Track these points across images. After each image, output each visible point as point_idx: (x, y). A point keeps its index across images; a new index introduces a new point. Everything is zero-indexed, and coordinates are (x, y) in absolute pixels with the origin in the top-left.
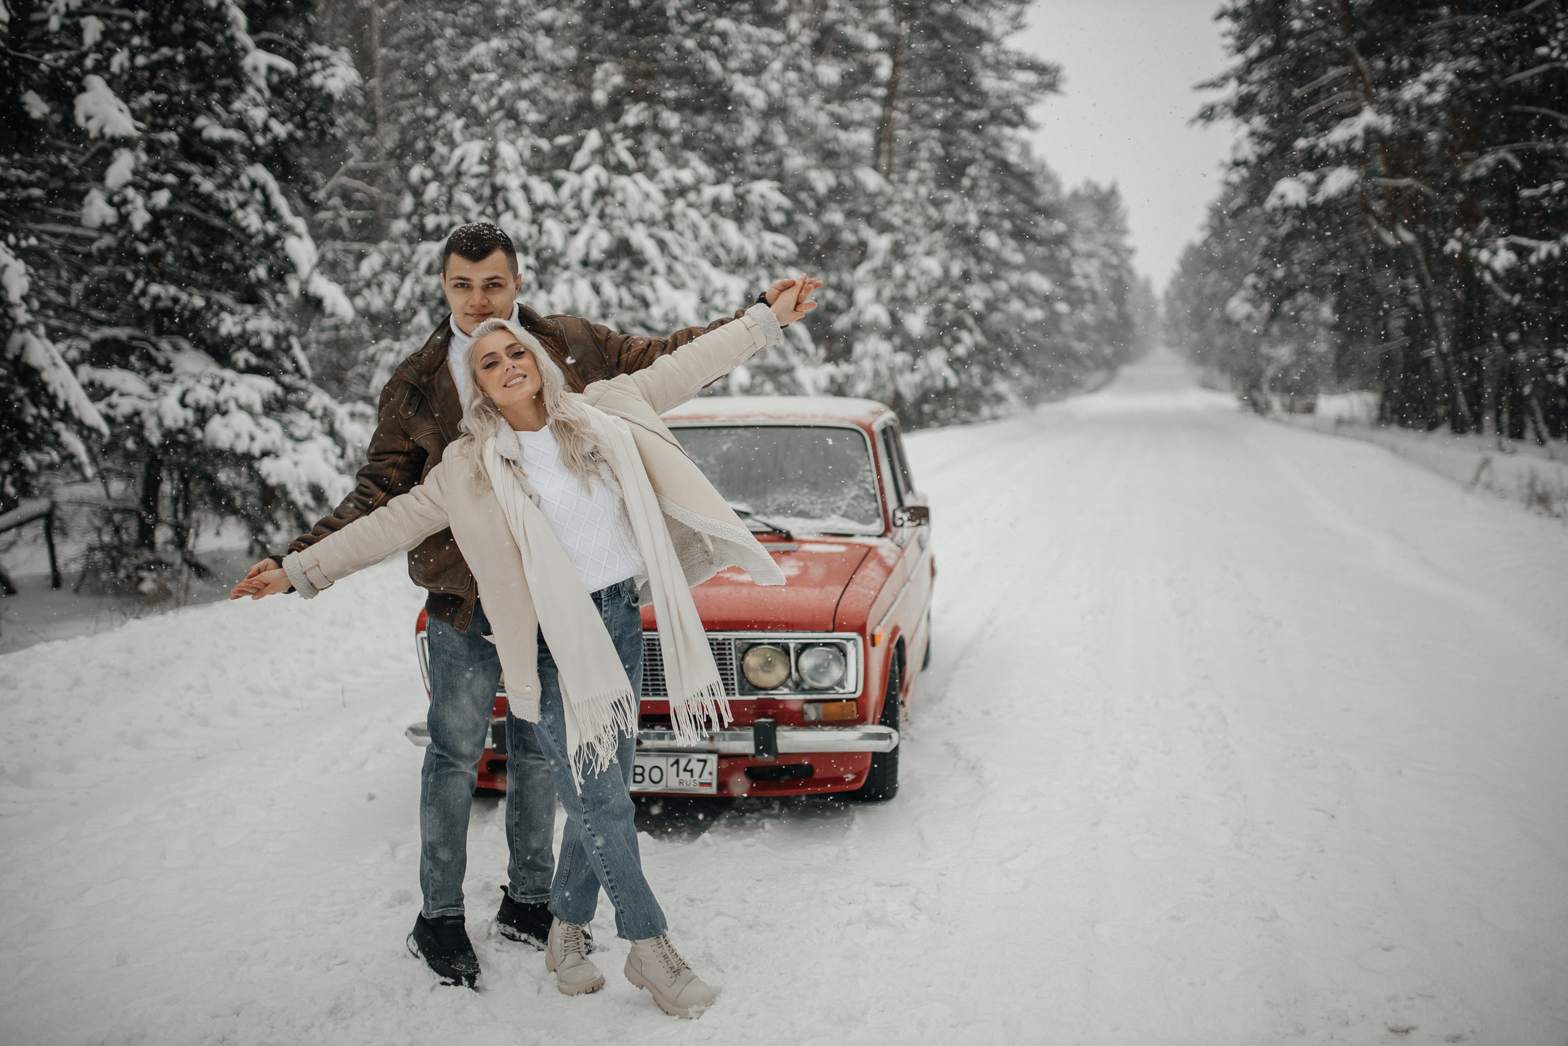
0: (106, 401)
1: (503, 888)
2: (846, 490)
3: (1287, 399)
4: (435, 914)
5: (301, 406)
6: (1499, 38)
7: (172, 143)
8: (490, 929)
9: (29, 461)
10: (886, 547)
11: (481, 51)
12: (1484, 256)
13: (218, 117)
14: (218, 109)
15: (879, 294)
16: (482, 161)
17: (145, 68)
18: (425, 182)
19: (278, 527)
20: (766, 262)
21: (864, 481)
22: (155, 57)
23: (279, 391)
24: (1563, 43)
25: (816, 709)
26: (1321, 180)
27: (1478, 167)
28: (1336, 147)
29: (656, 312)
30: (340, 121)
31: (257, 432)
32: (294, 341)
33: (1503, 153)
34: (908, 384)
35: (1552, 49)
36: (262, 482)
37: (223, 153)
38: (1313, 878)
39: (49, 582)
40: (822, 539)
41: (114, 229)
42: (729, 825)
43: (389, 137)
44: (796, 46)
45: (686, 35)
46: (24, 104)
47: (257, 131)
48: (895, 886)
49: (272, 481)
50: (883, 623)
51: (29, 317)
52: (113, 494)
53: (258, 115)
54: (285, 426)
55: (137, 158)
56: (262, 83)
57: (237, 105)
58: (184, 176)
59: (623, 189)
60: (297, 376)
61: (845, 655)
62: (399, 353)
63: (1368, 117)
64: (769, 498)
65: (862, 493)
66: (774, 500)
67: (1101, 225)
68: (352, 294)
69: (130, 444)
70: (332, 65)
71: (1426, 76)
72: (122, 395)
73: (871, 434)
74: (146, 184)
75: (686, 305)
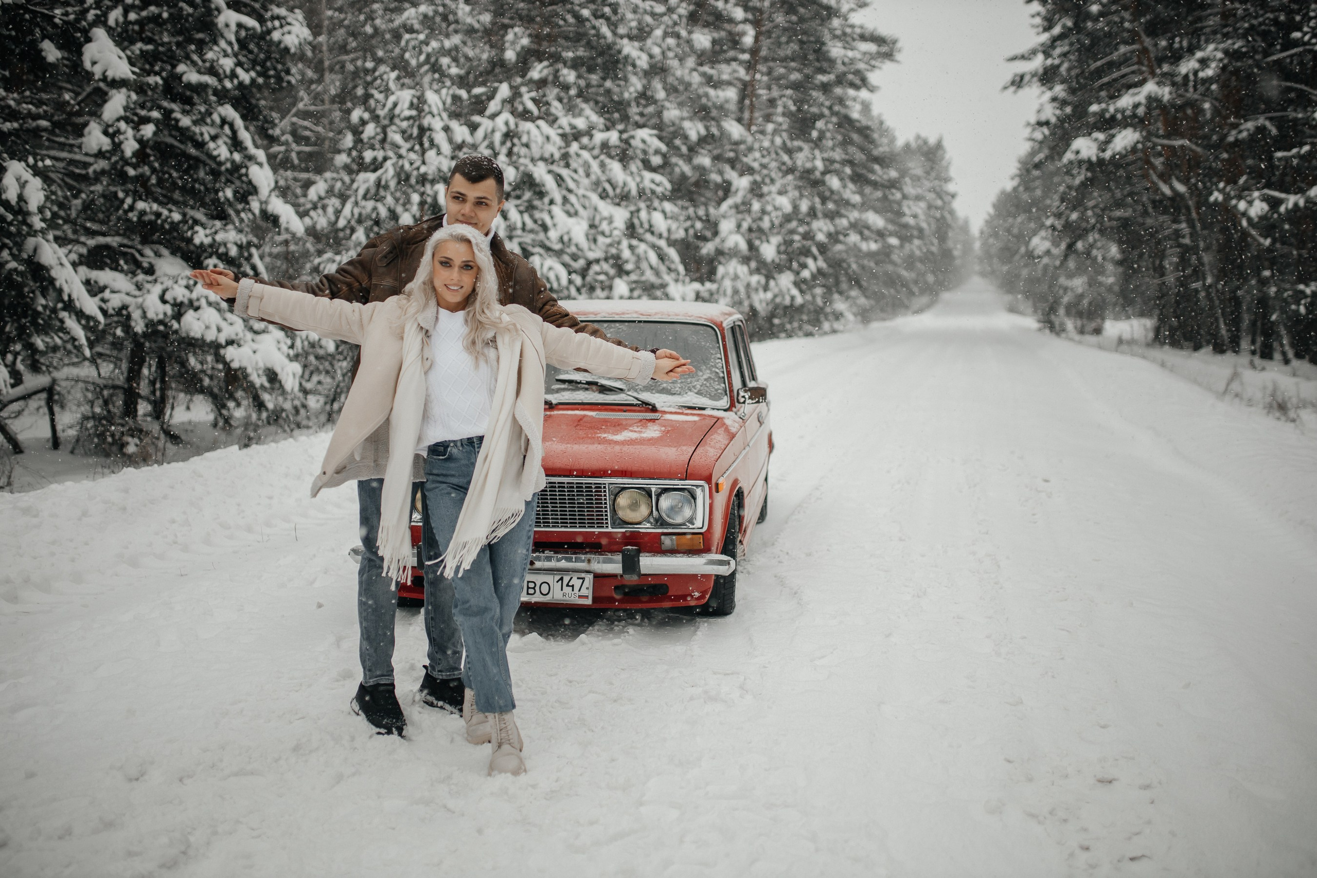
0: (100, 296)
1: (424, 666)
3: (1079, 323)
4: (372, 682)
6: (1260, 24)
7: (157, 85)
8: (414, 697)
9: (39, 342)
10: (730, 419)
11: (411, 14)
12: (1242, 205)
13: (194, 63)
14: (195, 57)
15: (739, 226)
16: (412, 106)
17: (136, 22)
18: (364, 123)
19: (238, 405)
20: (645, 196)
21: (715, 367)
22: (144, 13)
24: (1313, 29)
25: (672, 540)
26: (1108, 142)
27: (1240, 132)
28: (1123, 111)
29: (553, 234)
30: (294, 70)
31: (224, 325)
32: (253, 250)
33: (1261, 121)
34: (761, 301)
35: (1305, 34)
36: (227, 365)
37: (198, 94)
38: (1053, 677)
39: (50, 444)
40: (680, 411)
41: (108, 155)
43: (333, 85)
44: (675, 17)
46: (42, 50)
47: (226, 76)
48: (728, 674)
49: (235, 365)
50: (725, 476)
51: (43, 225)
52: (103, 374)
53: (227, 64)
55: (129, 97)
56: (233, 38)
57: (210, 55)
58: (167, 113)
59: (528, 133)
61: (694, 498)
63: (1150, 87)
65: (713, 376)
67: (928, 173)
68: (302, 215)
69: (119, 332)
70: (289, 24)
71: (1199, 54)
72: (113, 292)
73: (722, 330)
74: (136, 119)
75: (578, 230)
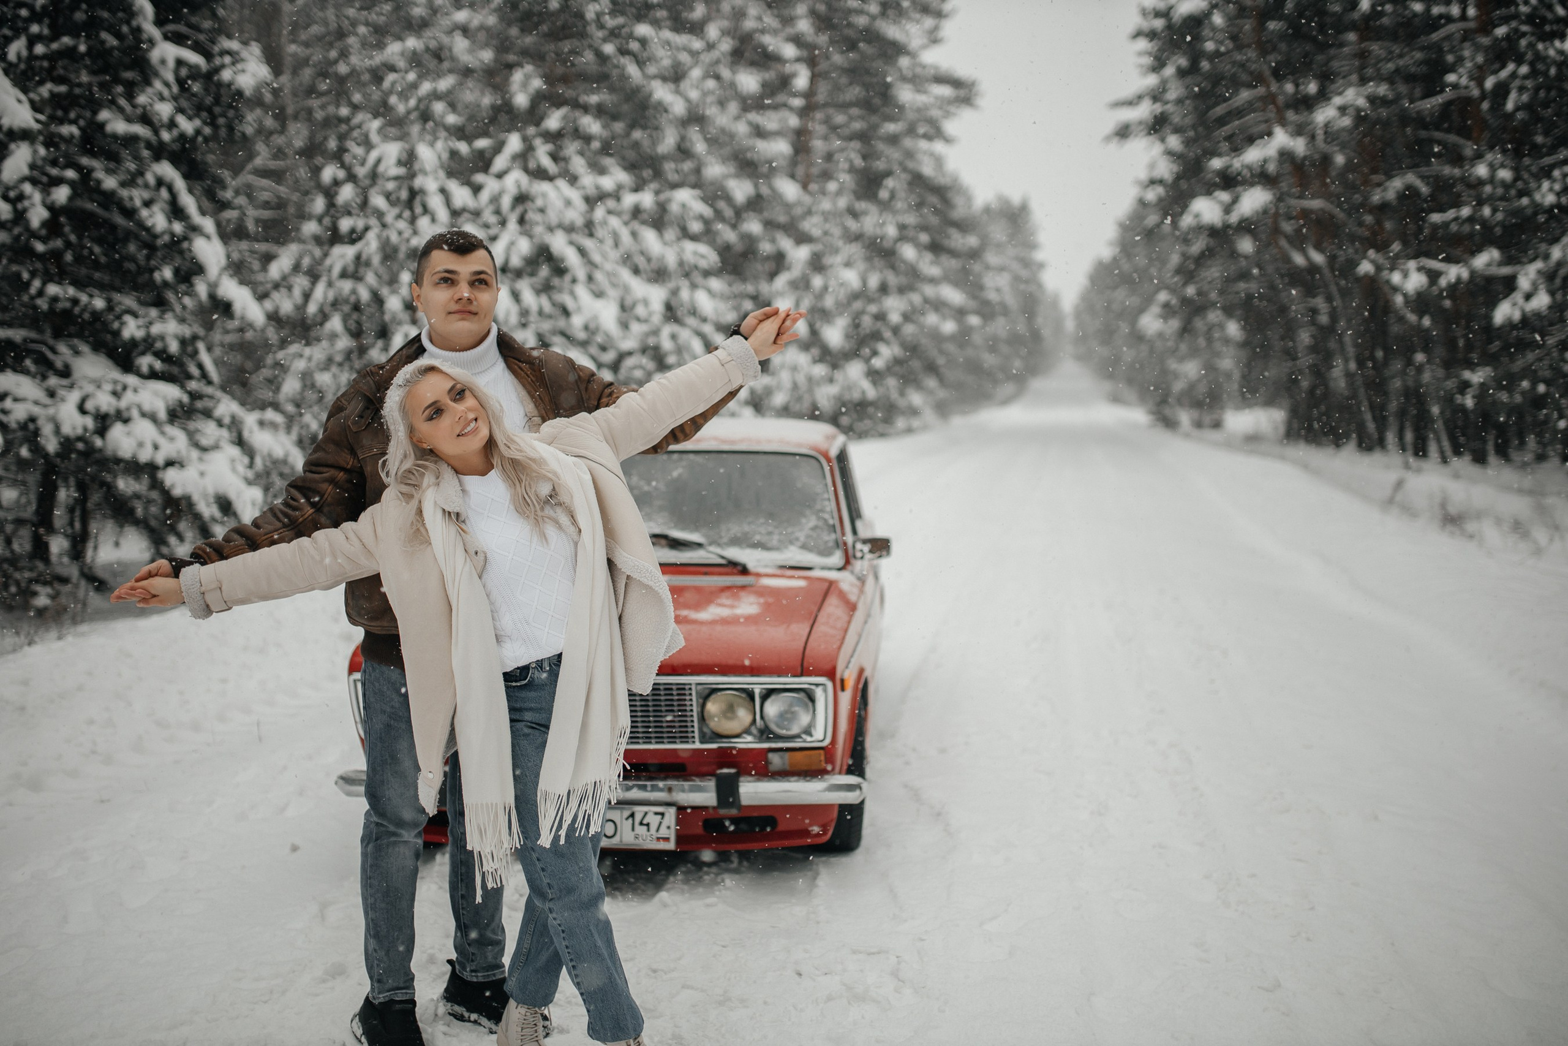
1: (450, 962)
2: (804, 521)
3: (1194, 415)
4: (381, 998)
5: (208, 414)
6: (1408, 65)
7: (72, 136)
10: (846, 580)
11: (393, 50)
12: (1396, 278)
13: (121, 110)
14: (122, 102)
16: (400, 163)
17: (44, 57)
18: (336, 183)
19: (181, 538)
20: (687, 271)
21: (822, 511)
22: (55, 46)
23: (185, 399)
24: (1470, 71)
25: (782, 758)
26: (1235, 200)
27: (1386, 191)
28: (1249, 167)
29: (577, 320)
30: (249, 118)
31: (162, 441)
32: (201, 346)
33: (1411, 178)
34: (825, 396)
35: (1460, 76)
36: (166, 493)
37: (128, 148)
38: (1308, 939)
40: (779, 572)
41: (9, 225)
42: (686, 882)
43: (298, 135)
44: (715, 54)
45: (605, 40)
47: (162, 126)
48: (873, 953)
49: (177, 492)
50: (850, 666)
52: (6, 504)
53: (164, 110)
54: (191, 435)
55: (35, 152)
56: (170, 77)
57: (142, 99)
58: (86, 174)
59: (544, 195)
60: (204, 381)
61: (813, 701)
62: (310, 359)
63: (1281, 138)
64: (723, 527)
65: (820, 523)
66: (728, 530)
67: (1012, 236)
68: (261, 297)
69: (24, 452)
70: (242, 60)
71: (1337, 101)
72: (16, 400)
73: (829, 460)
74: (45, 179)
75: (607, 314)
